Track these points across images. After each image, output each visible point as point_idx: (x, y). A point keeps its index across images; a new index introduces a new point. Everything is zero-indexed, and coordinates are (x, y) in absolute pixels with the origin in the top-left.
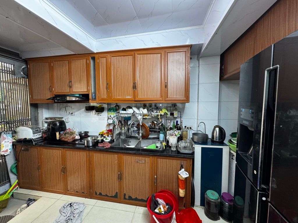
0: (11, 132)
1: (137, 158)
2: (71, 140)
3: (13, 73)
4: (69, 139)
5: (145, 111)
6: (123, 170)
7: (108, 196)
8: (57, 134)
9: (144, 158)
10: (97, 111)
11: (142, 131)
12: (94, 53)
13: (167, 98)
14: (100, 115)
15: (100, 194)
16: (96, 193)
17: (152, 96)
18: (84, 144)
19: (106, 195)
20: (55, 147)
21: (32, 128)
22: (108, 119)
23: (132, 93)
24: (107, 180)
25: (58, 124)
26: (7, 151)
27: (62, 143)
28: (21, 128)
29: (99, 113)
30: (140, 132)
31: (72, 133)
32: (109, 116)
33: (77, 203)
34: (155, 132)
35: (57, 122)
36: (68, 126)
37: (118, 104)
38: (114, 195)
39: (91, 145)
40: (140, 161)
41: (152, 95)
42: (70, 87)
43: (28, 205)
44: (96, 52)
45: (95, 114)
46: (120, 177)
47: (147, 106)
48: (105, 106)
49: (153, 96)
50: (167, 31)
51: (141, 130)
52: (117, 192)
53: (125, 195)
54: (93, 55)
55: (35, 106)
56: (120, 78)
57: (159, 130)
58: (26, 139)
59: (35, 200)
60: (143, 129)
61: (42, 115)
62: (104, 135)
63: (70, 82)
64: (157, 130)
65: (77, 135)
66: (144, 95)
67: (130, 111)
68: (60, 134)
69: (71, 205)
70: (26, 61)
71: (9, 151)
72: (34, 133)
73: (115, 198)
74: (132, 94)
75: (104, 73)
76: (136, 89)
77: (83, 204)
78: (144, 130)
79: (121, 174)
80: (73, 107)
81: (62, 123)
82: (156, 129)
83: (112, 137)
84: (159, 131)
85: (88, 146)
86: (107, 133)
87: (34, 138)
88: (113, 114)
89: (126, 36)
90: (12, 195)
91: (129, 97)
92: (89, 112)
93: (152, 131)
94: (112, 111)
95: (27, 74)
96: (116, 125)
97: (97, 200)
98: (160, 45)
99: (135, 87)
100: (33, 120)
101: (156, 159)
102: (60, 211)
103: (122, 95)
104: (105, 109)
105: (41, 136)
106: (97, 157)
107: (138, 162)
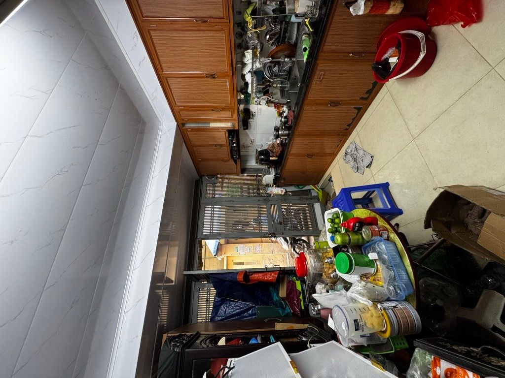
0: (266, 188)
1: (314, 83)
2: (280, 147)
3: (214, 184)
4: (278, 150)
5: (249, 55)
6: (328, 100)
7: (355, 118)
8: (271, 158)
9: (318, 72)
10: (249, 118)
11: (282, 57)
12: (178, 125)
13: (224, 18)
14: (254, 113)
15: (349, 125)
16: (347, 129)
17: (224, 48)
18: (286, 139)
19: (354, 119)
20: (284, 162)
21: (265, 175)
22: (259, 104)
23: (221, 79)
24: (334, 118)
25: (262, 157)
26: (282, 191)
27: (282, 156)
28: (263, 182)
29: (251, 114)
30: (283, 61)
31: (273, 146)
32: (256, 103)
33: (347, 148)
34: (286, 31)
35: (260, 157)
36: (265, 147)
37: (239, 90)
38: (357, 111)
39: (287, 132)
40: (320, 78)
41: (222, 48)
42: (221, 146)
43: (332, 181)
44: (176, 123)
45: (253, 118)
46: (335, 104)
47: (241, 43)
48: (242, 107)
49: (223, 46)
50: (107, 21)
51: (280, 58)
52: (355, 108)
53: (362, 98)
54: (180, 125)
55: (243, 171)
56: (202, 95)
57: (284, 22)
58: (273, 180)
59: (331, 177)
60: (279, 56)
61: (252, 166)
62: (281, 112)
63: (216, 146)
64: (283, 27)
65: (276, 141)
66: (223, 61)
67: (248, 78)
68: (272, 157)
69: (346, 154)
70: (201, 176)
71: (282, 189)
72: (270, 174)
73: (361, 111)
74: (223, 79)
75: (201, 114)
76: (215, 75)
77: (351, 143)
78: (280, 54)
79: (332, 102)
80: (244, 141)
81: (261, 153)
82: (281, 29)
83: (284, 104)
84: (286, 22)
85: (288, 135)
86: (278, 108)
87: (274, 174)
88: (254, 98)
89: (143, 88)
90: (322, 189)
91: (228, 85)
92: (251, 126)
93: (284, 37)
94: (249, 98)
95: (213, 175)
96: (268, 98)
97: (355, 130)
98: (136, 32)
99: (213, 76)
100: (257, 173)
101: (322, 54)
102: (347, 163)
103: (225, 93)
104: (246, 108)
105: (273, 169)
106: (302, 127)
107: (321, 81)
